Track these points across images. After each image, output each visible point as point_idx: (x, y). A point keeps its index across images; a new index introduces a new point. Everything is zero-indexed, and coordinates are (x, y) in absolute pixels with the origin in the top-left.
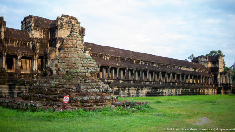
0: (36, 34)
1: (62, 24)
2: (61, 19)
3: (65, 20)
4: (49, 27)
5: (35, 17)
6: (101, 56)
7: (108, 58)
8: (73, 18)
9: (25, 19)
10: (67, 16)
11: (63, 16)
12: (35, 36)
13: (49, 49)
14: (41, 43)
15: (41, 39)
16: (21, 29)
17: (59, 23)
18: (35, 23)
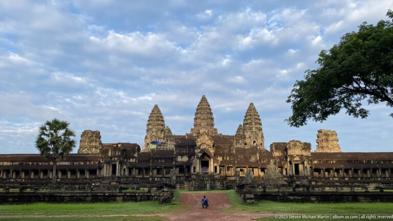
0: (277, 154)
1: (290, 147)
2: (289, 143)
3: (292, 143)
4: (284, 148)
5: (276, 143)
6: (327, 161)
7: (334, 162)
8: (297, 141)
9: (271, 145)
10: (294, 141)
11: (290, 142)
12: (276, 155)
13: (283, 162)
14: (280, 159)
15: (280, 156)
16: (269, 150)
17: (288, 147)
18: (275, 147)
